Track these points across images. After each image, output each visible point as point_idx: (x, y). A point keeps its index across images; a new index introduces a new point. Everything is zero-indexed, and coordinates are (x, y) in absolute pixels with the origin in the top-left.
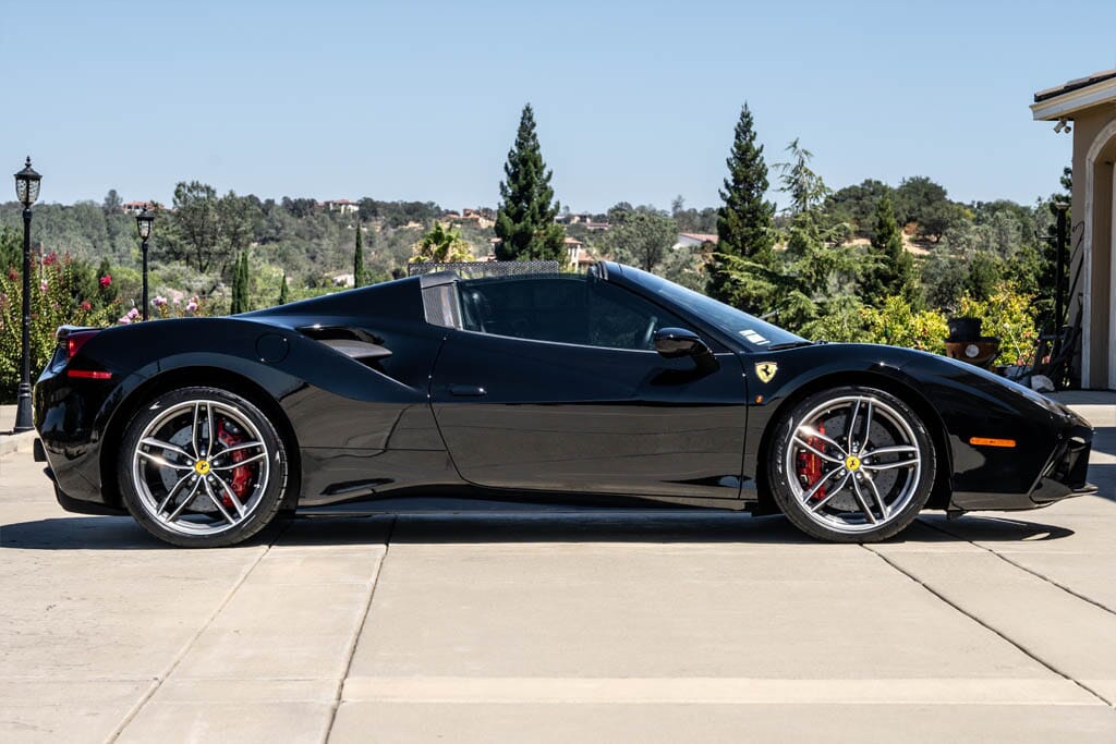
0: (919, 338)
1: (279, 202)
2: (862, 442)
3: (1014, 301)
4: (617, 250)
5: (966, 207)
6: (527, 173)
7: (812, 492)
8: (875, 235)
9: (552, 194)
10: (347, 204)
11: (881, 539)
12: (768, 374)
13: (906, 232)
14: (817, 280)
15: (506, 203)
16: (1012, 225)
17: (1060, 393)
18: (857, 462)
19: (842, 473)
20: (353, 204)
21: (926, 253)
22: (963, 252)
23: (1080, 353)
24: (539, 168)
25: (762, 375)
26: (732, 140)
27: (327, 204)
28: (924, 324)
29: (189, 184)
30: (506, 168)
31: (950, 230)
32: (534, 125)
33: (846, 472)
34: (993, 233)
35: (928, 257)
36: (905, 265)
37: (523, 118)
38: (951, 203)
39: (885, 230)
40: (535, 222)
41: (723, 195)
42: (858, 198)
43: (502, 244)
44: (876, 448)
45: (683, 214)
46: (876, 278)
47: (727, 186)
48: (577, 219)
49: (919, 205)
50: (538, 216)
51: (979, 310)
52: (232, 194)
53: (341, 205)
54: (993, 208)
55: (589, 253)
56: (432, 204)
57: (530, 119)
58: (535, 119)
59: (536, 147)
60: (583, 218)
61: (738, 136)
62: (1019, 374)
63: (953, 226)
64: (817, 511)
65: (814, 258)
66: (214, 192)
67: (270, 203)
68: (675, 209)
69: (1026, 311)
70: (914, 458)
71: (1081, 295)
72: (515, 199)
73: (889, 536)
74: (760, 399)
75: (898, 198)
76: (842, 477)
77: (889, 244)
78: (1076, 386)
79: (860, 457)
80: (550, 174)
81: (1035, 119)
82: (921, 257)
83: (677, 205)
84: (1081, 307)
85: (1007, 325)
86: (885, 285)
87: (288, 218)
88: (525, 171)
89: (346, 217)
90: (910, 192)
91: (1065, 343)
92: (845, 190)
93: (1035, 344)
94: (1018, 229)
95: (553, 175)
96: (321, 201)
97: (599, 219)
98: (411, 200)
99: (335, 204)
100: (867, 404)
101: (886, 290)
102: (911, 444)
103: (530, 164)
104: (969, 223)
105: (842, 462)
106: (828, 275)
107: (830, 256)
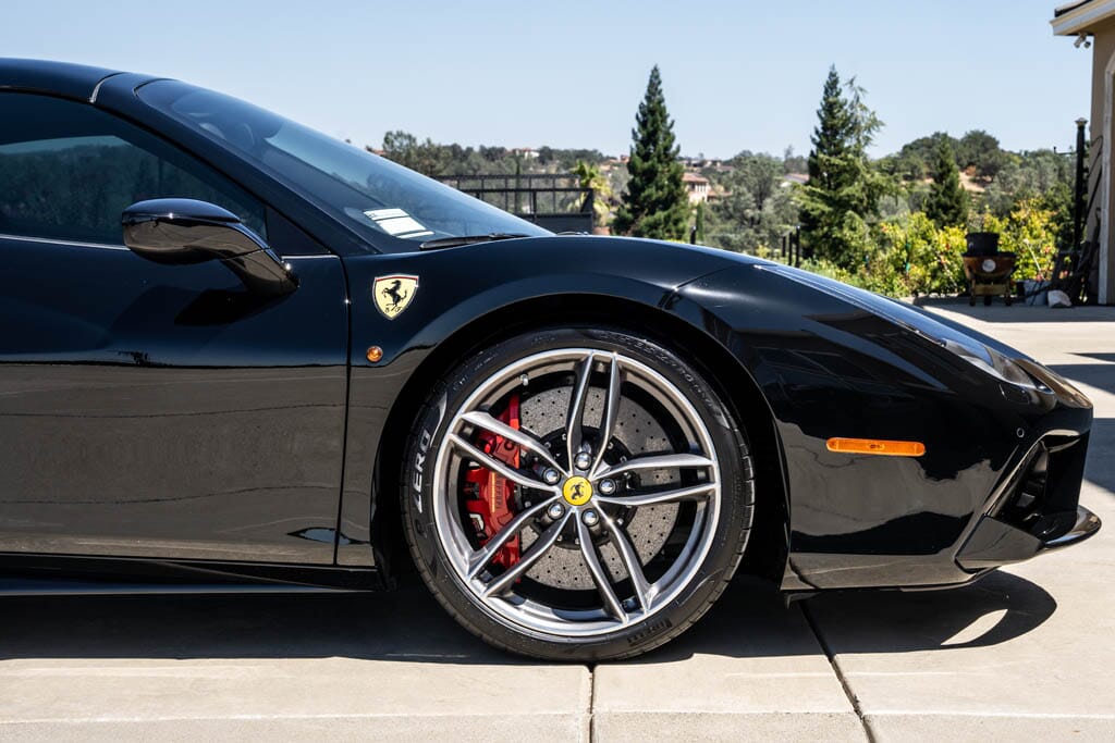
0: (942, 253)
1: (477, 149)
2: (596, 445)
3: (1034, 218)
4: (736, 187)
5: (1015, 154)
6: (655, 122)
7: (488, 553)
8: (937, 174)
9: (673, 139)
10: (529, 151)
11: (636, 652)
12: (397, 299)
13: (967, 174)
14: (868, 203)
15: (637, 145)
16: (1050, 168)
17: (1077, 308)
18: (587, 490)
19: (555, 513)
20: (534, 151)
21: (982, 190)
22: (1011, 190)
23: (1097, 268)
24: (664, 118)
25: (383, 302)
26: (822, 94)
27: (514, 151)
28: (948, 240)
29: (395, 133)
30: (637, 118)
31: (1001, 172)
32: (660, 83)
33: (564, 511)
34: (1034, 173)
35: (984, 194)
36: (961, 196)
37: (651, 77)
38: (1003, 151)
39: (945, 169)
40: (660, 161)
41: (813, 140)
42: (930, 147)
43: (633, 180)
44: (631, 458)
45: (792, 160)
46: (938, 208)
47: (817, 132)
48: (709, 163)
49: (978, 152)
50: (663, 157)
51: (999, 226)
52: (429, 142)
53: (525, 151)
54: (1035, 155)
55: (713, 189)
56: (596, 151)
57: (657, 77)
58: (662, 77)
59: (661, 101)
60: (714, 163)
61: (826, 92)
62: (1037, 289)
63: (1004, 169)
64: (500, 594)
65: (866, 184)
66: (414, 140)
67: (470, 150)
68: (786, 156)
69: (1046, 227)
70: (707, 480)
71: (1099, 209)
72: (645, 142)
73: (653, 646)
74: (375, 353)
75: (960, 147)
76: (556, 521)
77: (948, 180)
78: (1093, 301)
79: (593, 477)
80: (673, 122)
81: (1056, 34)
82: (979, 193)
83: (788, 152)
84: (1099, 221)
85: (1026, 241)
86: (945, 213)
87: (483, 162)
88: (653, 121)
89: (528, 160)
90: (970, 142)
91: (1084, 255)
92: (919, 140)
93: (1054, 259)
94: (1055, 170)
95: (675, 124)
96: (509, 148)
97: (726, 163)
98: (579, 147)
99: (520, 151)
100: (608, 365)
101: (945, 218)
102: (701, 452)
103: (657, 114)
104: (1017, 166)
105: (555, 489)
106: (878, 198)
107: (880, 182)
